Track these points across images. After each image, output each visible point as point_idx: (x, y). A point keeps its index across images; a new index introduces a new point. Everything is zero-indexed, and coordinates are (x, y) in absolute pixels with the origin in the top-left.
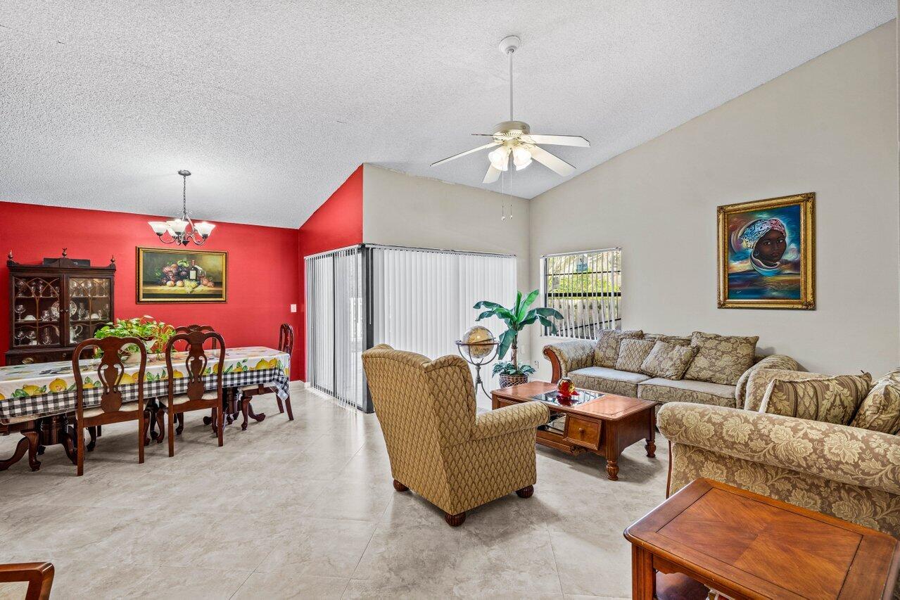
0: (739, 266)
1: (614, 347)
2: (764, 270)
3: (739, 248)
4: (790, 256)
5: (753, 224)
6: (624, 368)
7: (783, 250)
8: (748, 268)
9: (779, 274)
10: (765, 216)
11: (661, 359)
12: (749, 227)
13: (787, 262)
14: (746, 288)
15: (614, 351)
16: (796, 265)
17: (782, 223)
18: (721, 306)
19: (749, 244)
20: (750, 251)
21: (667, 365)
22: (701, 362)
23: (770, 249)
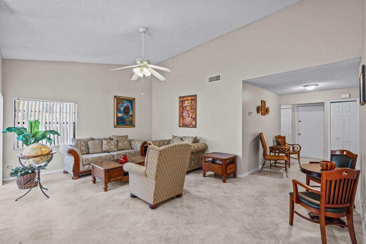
0: (120, 115)
1: (84, 145)
2: (125, 117)
3: (120, 109)
4: (131, 113)
5: (123, 103)
6: (95, 152)
7: (129, 112)
8: (122, 116)
9: (128, 118)
10: (126, 102)
11: (109, 146)
12: (122, 104)
13: (130, 115)
14: (121, 121)
15: (85, 147)
16: (132, 116)
17: (129, 104)
18: (115, 127)
19: (122, 109)
20: (122, 111)
21: (113, 147)
22: (120, 144)
23: (126, 111)
